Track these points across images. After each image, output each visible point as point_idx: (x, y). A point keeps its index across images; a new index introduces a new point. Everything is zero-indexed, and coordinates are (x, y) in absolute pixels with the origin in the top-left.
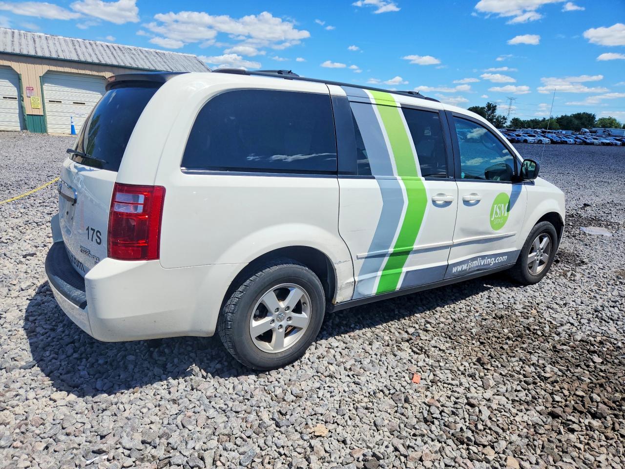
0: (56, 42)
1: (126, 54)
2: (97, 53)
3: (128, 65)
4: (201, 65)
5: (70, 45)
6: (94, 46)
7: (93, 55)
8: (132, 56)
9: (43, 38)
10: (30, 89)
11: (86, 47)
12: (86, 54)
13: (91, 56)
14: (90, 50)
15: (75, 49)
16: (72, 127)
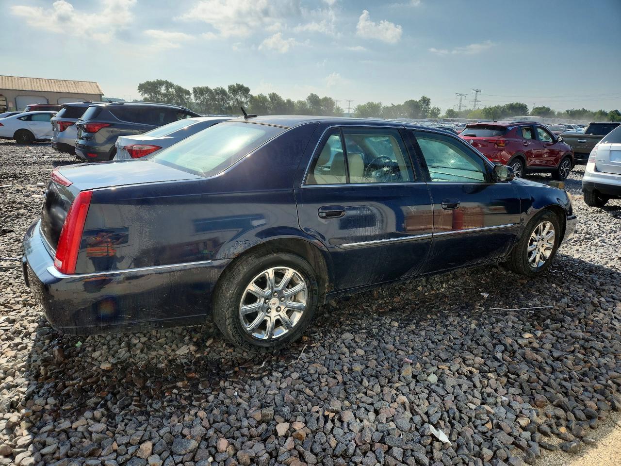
0: (22, 81)
1: (56, 85)
2: (42, 86)
3: (56, 91)
4: (97, 89)
5: (29, 82)
6: (41, 82)
7: (39, 87)
8: (60, 86)
9: (16, 78)
12: (36, 87)
13: (38, 87)
14: (38, 84)
15: (31, 85)
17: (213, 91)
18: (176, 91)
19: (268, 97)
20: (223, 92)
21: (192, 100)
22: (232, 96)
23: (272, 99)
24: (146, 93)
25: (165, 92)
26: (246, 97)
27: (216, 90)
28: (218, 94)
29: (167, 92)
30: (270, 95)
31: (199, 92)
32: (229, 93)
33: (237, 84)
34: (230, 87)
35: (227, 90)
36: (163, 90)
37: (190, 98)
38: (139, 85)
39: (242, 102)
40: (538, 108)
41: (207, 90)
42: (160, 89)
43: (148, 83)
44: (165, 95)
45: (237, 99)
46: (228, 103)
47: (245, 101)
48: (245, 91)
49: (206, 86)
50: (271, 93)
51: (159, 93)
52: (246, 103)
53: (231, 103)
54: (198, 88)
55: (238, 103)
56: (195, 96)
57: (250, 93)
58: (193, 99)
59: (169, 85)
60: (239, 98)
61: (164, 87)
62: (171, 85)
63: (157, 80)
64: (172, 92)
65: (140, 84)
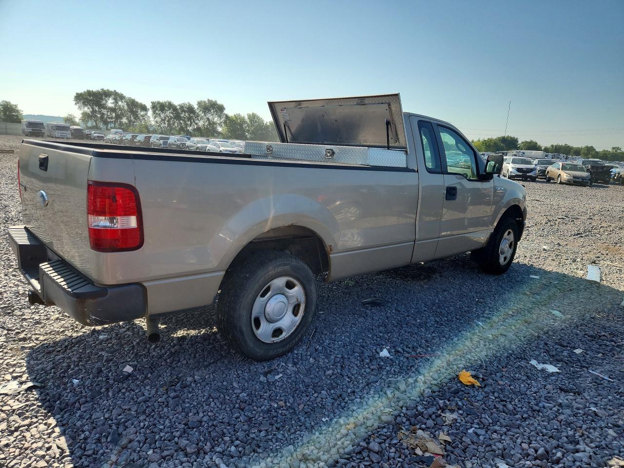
17: (178, 107)
18: (128, 105)
19: (246, 118)
20: (191, 110)
21: (149, 117)
22: (203, 115)
23: (251, 121)
24: (86, 105)
25: (112, 106)
26: (220, 117)
27: (182, 107)
28: (185, 112)
29: (116, 105)
30: (249, 116)
31: (160, 107)
32: (197, 111)
33: (209, 100)
34: (199, 104)
35: (196, 107)
36: (110, 103)
37: (146, 114)
38: (75, 95)
39: (214, 123)
40: (527, 142)
41: (170, 106)
42: (107, 102)
43: (89, 93)
44: (112, 110)
45: (208, 119)
46: (196, 124)
47: (218, 122)
48: (220, 109)
49: (169, 100)
50: (251, 114)
51: (103, 106)
52: (220, 125)
53: (201, 123)
54: (159, 103)
55: (210, 124)
56: (154, 112)
57: (226, 112)
58: (151, 117)
59: (118, 96)
60: (211, 118)
61: (110, 99)
62: (122, 97)
63: (103, 89)
64: (123, 107)
65: (77, 94)
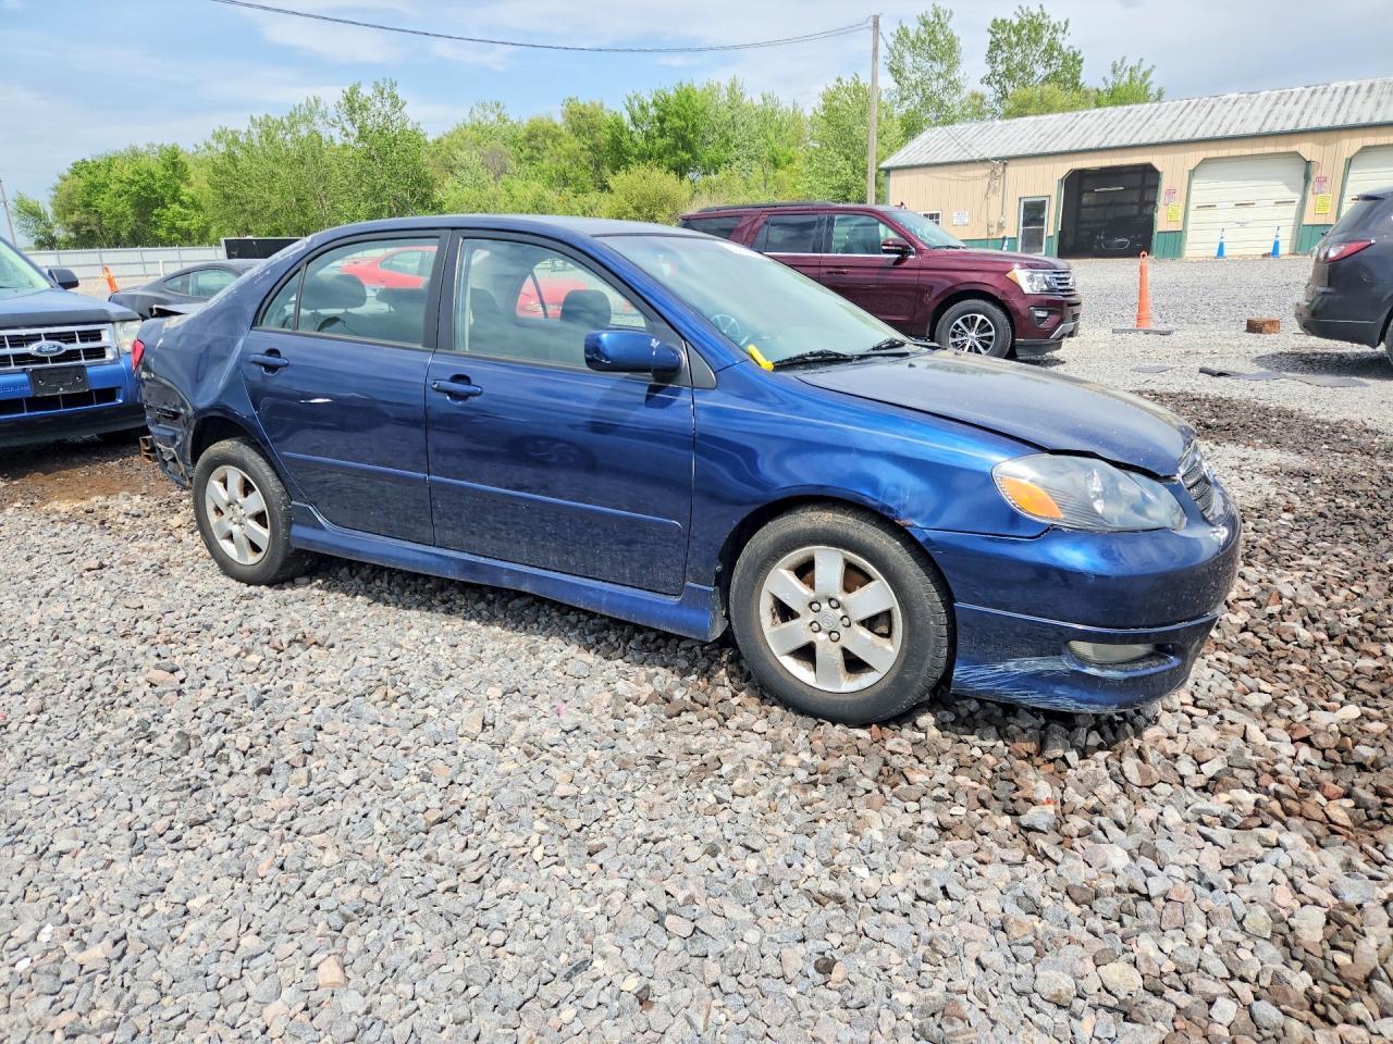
10: (1172, 192)
11: (1296, 103)
16: (1221, 245)
